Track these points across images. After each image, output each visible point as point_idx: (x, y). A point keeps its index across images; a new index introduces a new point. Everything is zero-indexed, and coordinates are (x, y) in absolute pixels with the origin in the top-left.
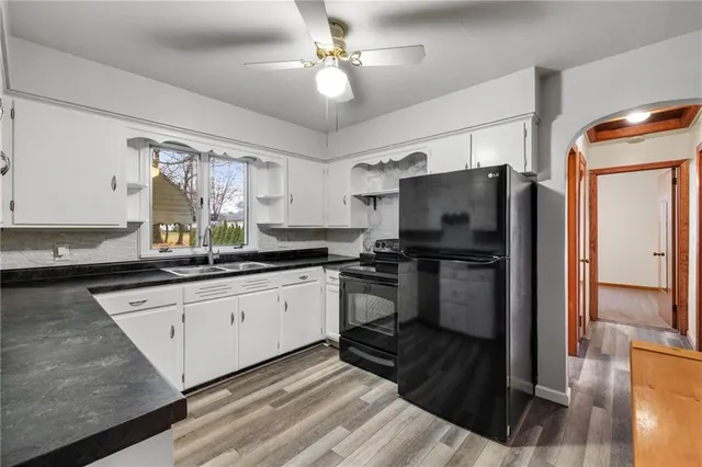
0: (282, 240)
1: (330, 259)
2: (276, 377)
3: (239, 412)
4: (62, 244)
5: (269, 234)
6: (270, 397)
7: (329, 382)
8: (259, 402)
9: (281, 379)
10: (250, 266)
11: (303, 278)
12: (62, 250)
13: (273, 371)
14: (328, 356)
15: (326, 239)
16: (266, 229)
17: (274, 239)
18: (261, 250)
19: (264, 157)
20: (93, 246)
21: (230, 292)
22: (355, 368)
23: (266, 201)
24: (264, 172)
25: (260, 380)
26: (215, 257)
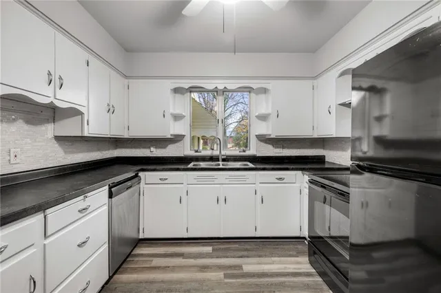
0: (278, 148)
1: (327, 166)
2: (245, 253)
3: (204, 268)
4: (152, 146)
5: (266, 143)
6: (230, 267)
7: (283, 279)
8: (220, 267)
9: (248, 257)
10: (245, 165)
11: (280, 179)
12: (152, 149)
13: (249, 247)
14: (299, 254)
15: (323, 147)
16: (264, 139)
17: (270, 147)
18: (259, 154)
19: (255, 84)
20: (165, 148)
21: (216, 182)
22: (319, 279)
23: (263, 118)
24: (262, 96)
25: (234, 250)
26: (223, 157)
